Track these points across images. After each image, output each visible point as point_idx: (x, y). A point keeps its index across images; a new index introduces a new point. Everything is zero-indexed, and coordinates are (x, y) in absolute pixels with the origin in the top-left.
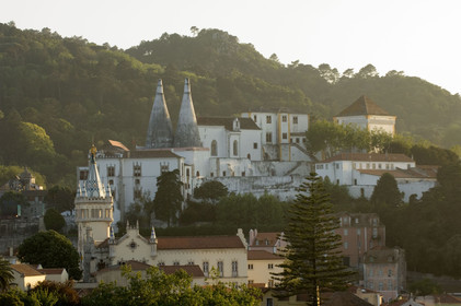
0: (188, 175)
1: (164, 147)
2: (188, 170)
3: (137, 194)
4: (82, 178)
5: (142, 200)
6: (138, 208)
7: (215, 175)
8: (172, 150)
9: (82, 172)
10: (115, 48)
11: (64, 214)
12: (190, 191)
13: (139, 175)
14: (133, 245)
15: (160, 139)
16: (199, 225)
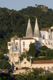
0: (37, 44)
1: (30, 37)
2: (37, 43)
3: (24, 49)
4: (9, 45)
5: (25, 51)
6: (24, 53)
7: (44, 44)
8: (33, 37)
9: (9, 44)
10: (15, 10)
11: (4, 55)
12: (38, 48)
13: (24, 44)
14: (25, 63)
15: (30, 35)
16: (40, 57)
